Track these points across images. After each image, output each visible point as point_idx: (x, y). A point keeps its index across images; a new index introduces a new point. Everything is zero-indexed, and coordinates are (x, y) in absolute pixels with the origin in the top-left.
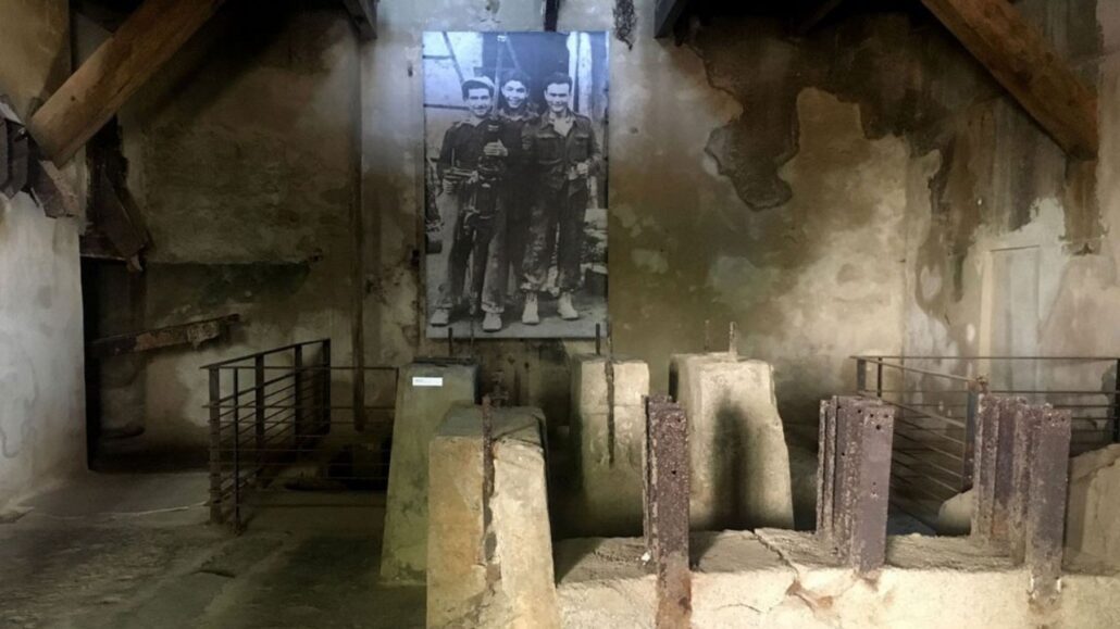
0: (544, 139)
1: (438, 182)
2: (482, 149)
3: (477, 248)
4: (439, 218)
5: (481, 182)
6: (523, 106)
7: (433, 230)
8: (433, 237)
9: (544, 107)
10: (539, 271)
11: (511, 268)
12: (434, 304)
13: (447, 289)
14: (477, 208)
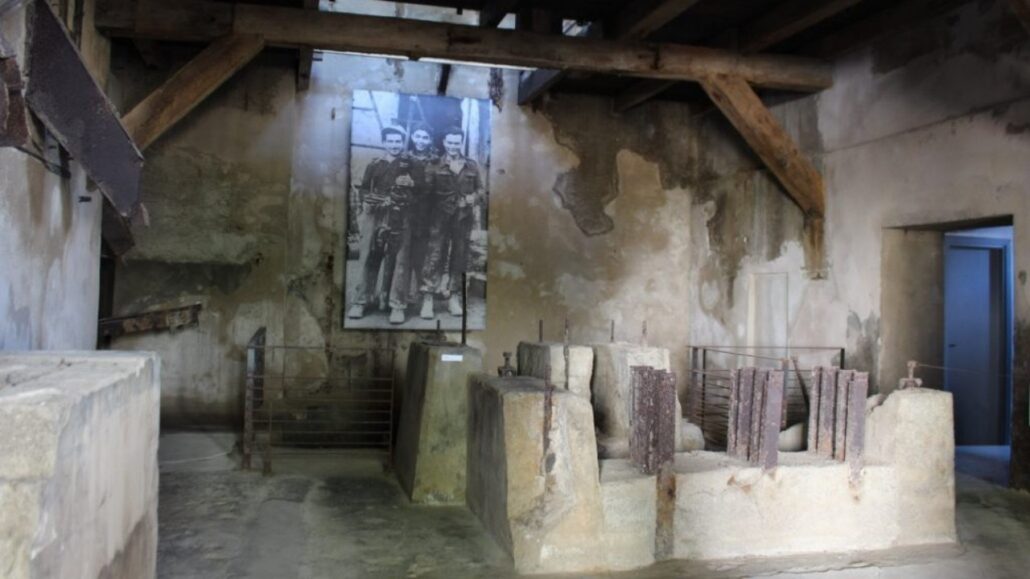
0: (442, 175)
1: (359, 204)
2: (395, 179)
3: (387, 256)
4: (358, 232)
5: (392, 205)
6: (427, 150)
7: (353, 241)
8: (353, 247)
9: (442, 151)
10: (434, 277)
11: (414, 273)
12: (352, 300)
13: (363, 289)
14: (389, 225)
